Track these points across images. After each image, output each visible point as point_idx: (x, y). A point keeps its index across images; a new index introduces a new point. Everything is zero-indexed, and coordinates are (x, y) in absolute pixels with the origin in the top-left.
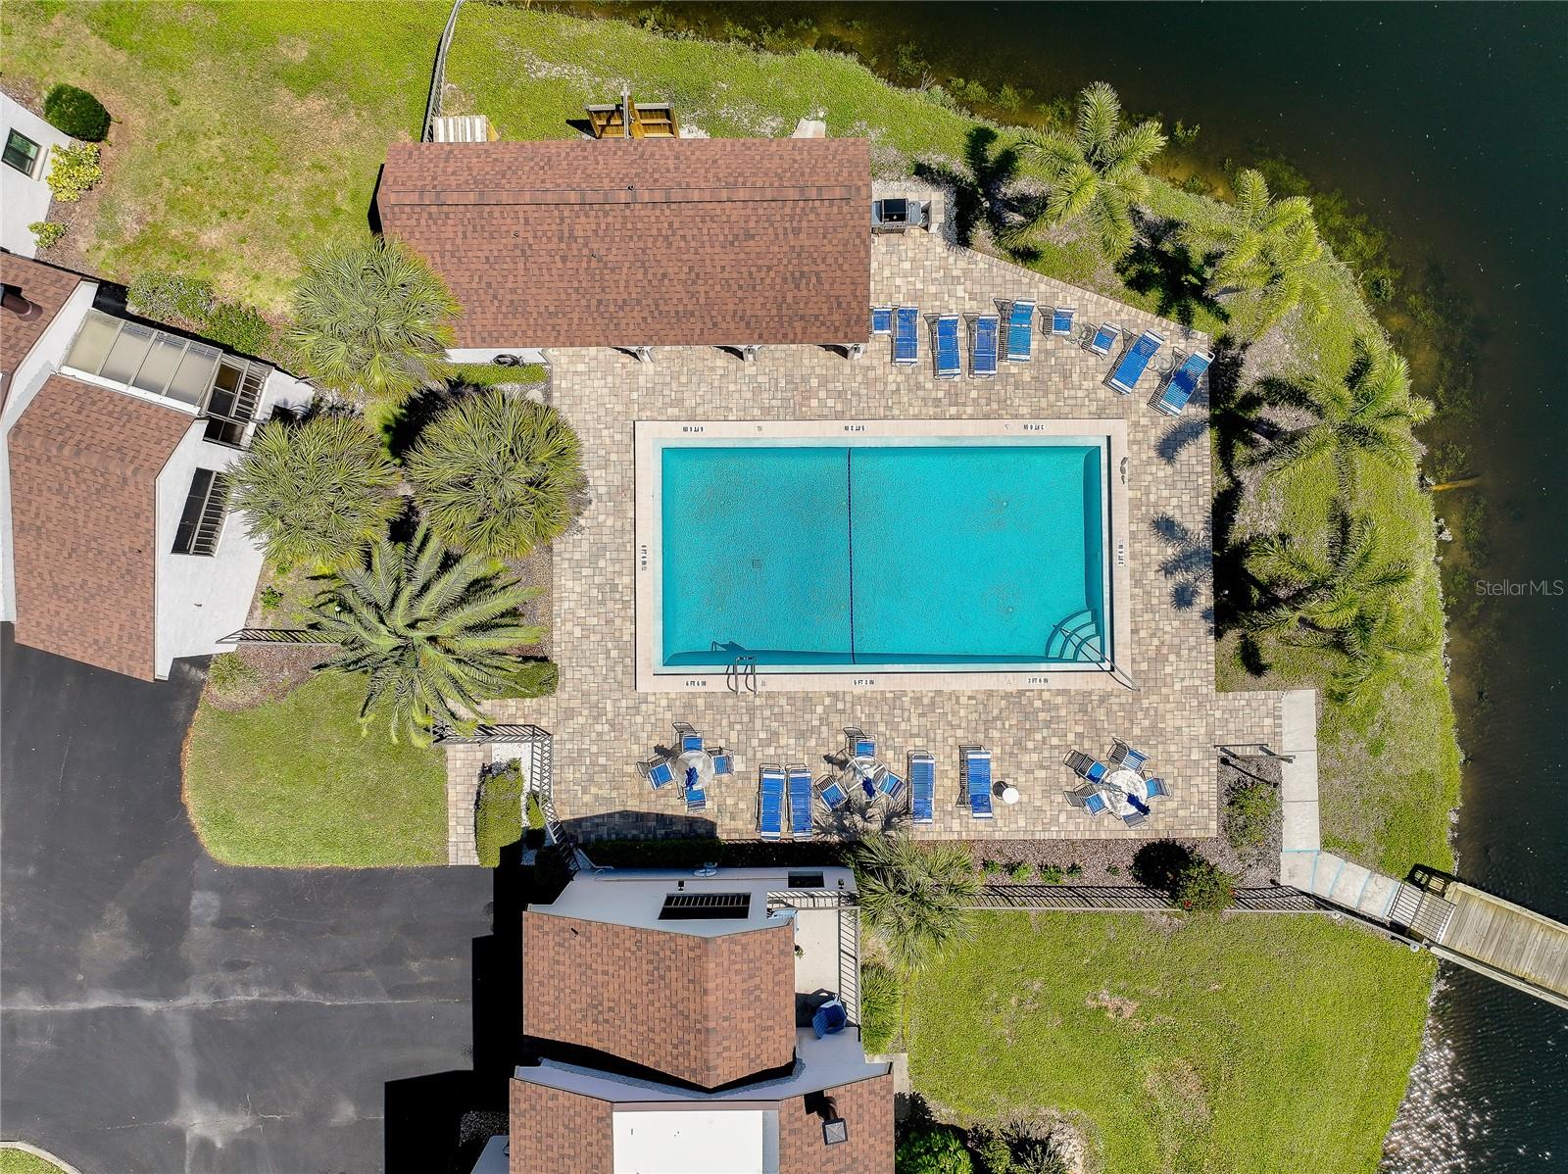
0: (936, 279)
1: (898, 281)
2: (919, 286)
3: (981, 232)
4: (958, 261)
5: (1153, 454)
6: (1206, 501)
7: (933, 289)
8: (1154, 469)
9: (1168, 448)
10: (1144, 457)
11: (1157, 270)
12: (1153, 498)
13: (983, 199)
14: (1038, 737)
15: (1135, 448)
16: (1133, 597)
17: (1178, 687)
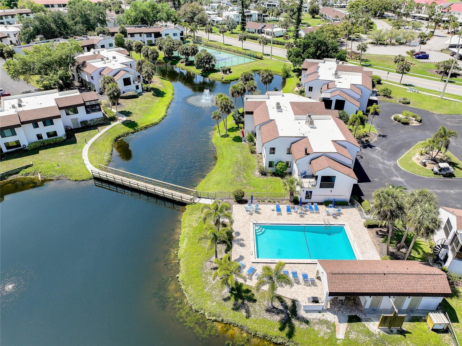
0: (300, 292)
1: (309, 292)
2: (304, 291)
3: (289, 304)
4: (294, 297)
5: (245, 257)
6: (233, 249)
7: (300, 290)
8: (245, 254)
9: (241, 258)
10: (247, 257)
11: (243, 294)
12: (245, 250)
13: (289, 313)
14: (267, 216)
15: (249, 258)
16: (249, 235)
17: (240, 222)
